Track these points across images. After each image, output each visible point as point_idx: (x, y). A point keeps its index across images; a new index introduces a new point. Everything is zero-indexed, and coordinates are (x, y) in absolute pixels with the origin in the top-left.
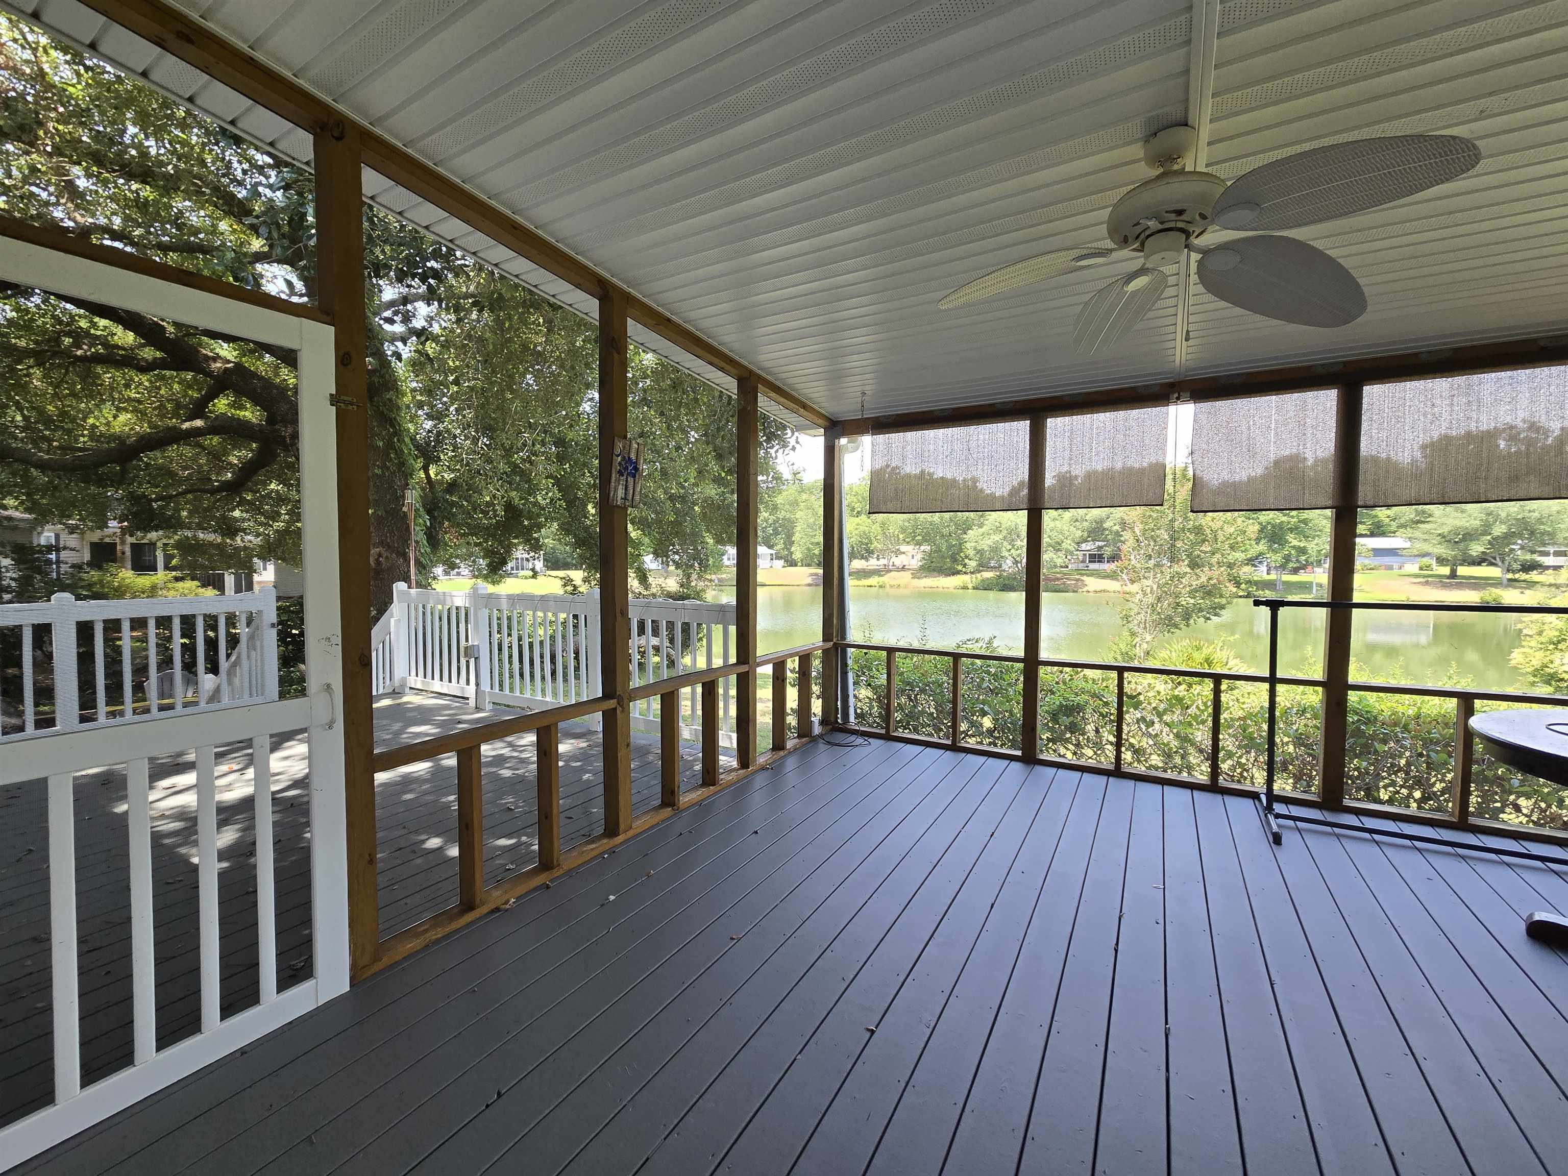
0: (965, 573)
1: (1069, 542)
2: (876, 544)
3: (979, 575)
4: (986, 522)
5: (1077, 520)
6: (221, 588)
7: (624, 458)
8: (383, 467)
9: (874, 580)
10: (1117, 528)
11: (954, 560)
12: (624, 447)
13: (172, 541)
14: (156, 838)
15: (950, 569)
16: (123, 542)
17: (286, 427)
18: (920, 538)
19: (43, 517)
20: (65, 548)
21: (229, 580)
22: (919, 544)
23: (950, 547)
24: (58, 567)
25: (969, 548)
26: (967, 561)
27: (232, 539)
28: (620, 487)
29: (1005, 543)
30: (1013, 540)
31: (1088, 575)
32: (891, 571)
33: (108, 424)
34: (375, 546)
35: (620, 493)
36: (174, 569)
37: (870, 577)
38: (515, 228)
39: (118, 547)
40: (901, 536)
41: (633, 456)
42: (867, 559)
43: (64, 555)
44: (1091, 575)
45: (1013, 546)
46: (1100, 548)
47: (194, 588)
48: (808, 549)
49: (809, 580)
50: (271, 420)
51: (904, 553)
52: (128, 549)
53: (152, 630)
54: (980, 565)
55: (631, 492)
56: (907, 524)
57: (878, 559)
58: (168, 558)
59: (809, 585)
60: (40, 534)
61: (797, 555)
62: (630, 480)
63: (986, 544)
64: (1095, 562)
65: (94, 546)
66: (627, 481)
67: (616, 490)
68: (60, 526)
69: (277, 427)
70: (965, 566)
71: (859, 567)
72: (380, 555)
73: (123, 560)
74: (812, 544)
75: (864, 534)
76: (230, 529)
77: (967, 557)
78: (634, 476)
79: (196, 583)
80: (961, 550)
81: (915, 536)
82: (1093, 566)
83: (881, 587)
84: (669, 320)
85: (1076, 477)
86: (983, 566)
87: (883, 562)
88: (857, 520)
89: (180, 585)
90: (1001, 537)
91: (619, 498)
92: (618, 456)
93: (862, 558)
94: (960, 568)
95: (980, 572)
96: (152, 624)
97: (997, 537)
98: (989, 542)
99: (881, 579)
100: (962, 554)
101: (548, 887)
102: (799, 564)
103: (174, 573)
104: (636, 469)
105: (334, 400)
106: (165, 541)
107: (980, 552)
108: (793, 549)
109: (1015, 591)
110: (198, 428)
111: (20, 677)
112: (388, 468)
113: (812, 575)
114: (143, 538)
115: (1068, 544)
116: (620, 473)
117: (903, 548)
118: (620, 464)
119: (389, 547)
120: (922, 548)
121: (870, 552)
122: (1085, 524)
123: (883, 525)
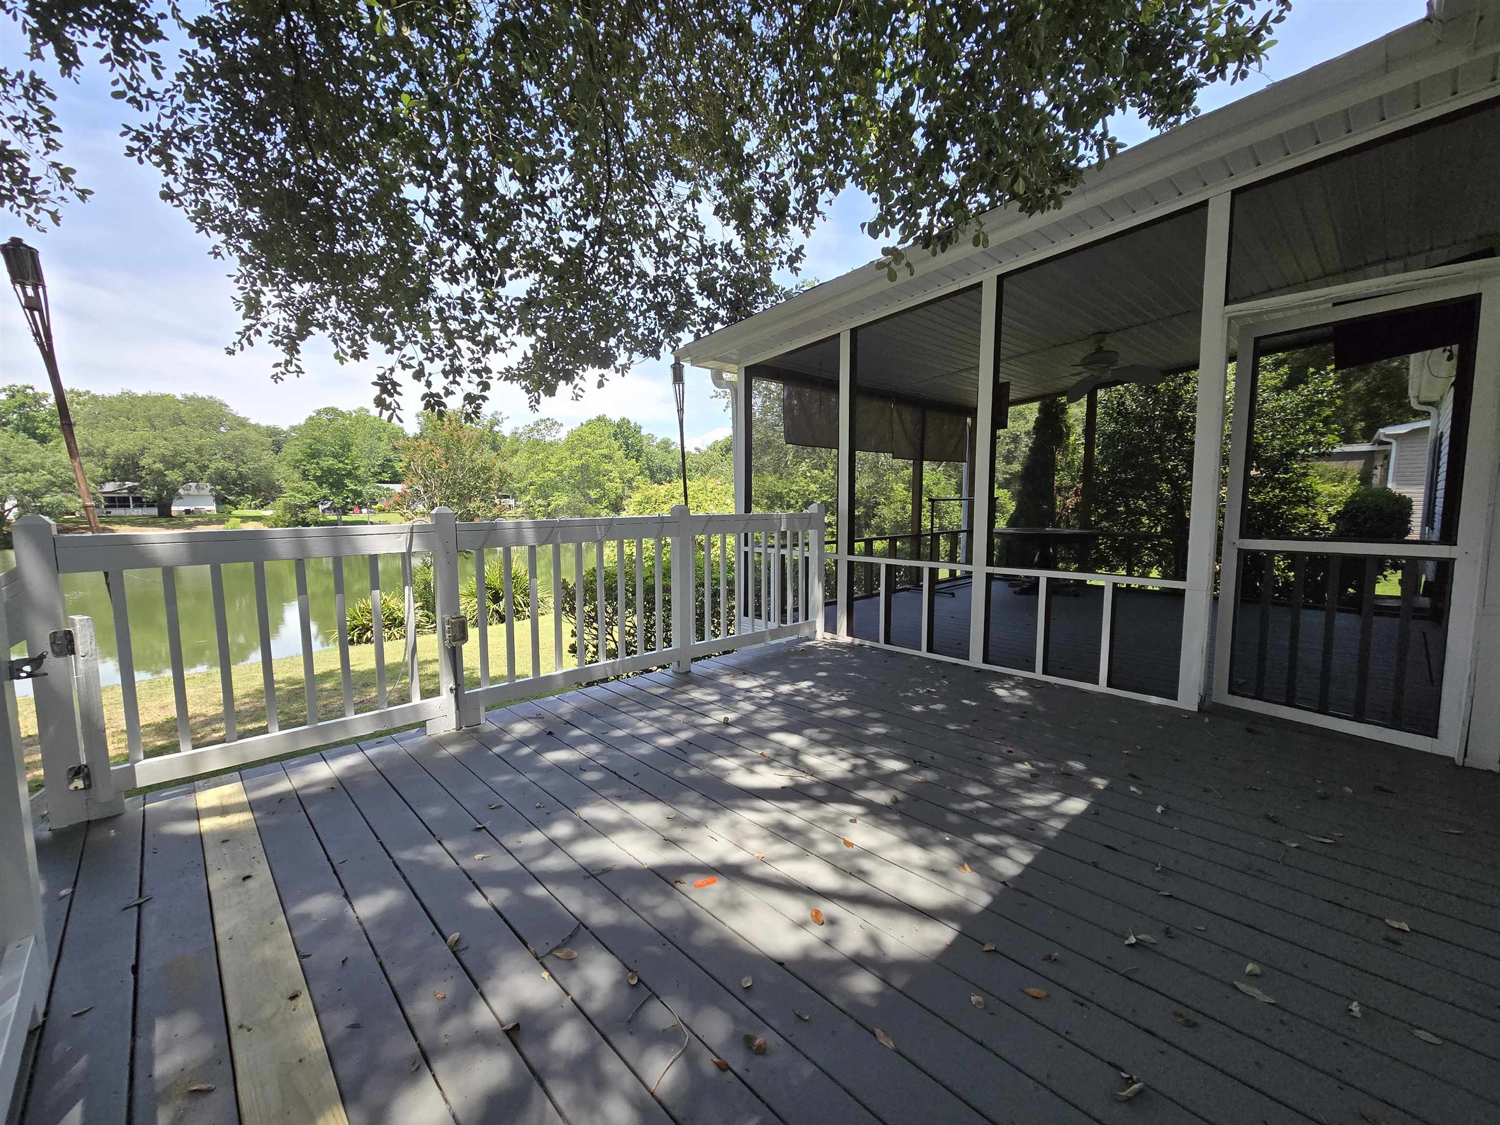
46: (129, 490)
64: (119, 507)
82: (115, 512)
122: (109, 461)
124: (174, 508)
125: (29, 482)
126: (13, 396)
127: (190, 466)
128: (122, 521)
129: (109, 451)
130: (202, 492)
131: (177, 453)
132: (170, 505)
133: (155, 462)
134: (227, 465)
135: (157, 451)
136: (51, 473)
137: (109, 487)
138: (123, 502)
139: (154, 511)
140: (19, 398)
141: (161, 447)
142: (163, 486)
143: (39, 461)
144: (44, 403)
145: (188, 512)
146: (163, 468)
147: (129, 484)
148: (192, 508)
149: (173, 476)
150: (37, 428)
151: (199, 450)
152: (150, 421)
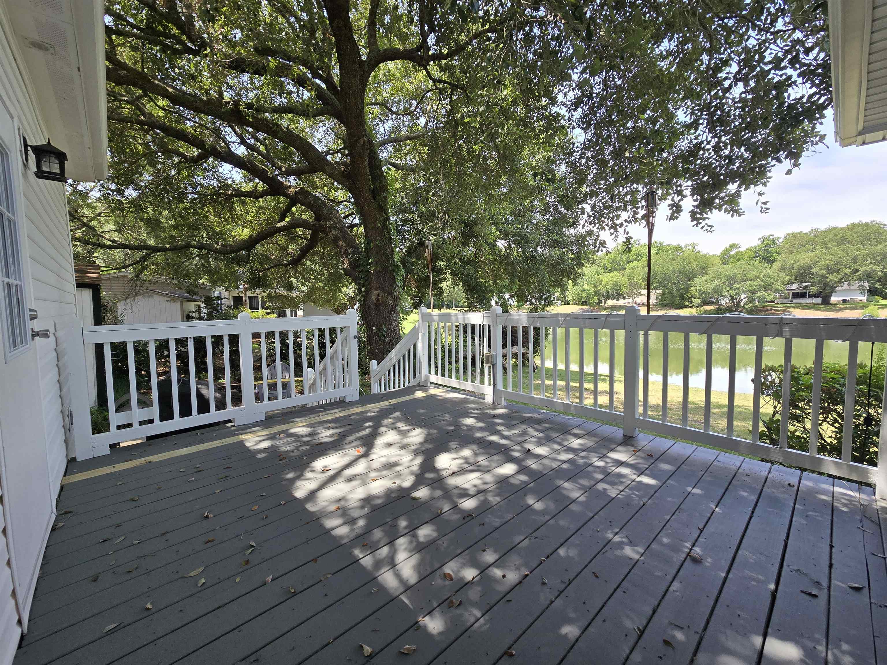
0: (691, 307)
1: (779, 284)
2: (624, 289)
3: (702, 308)
4: (709, 272)
5: (786, 268)
8: (382, 240)
10: (824, 272)
11: (682, 298)
13: (266, 295)
15: (679, 304)
16: (246, 295)
17: (326, 222)
18: (657, 284)
19: (214, 283)
20: (224, 298)
22: (656, 288)
24: (222, 307)
25: (695, 290)
26: (693, 299)
27: (291, 292)
31: (794, 308)
33: (239, 235)
34: (376, 289)
36: (267, 308)
39: (244, 298)
42: (618, 299)
43: (223, 302)
44: (797, 307)
45: (731, 288)
46: (805, 288)
47: (275, 318)
48: (578, 294)
50: (318, 218)
52: (248, 299)
53: (263, 339)
54: (702, 302)
57: (624, 299)
58: (264, 303)
60: (214, 292)
61: (569, 298)
63: (710, 287)
64: (797, 298)
65: (234, 298)
68: (222, 288)
69: (321, 222)
70: (691, 302)
71: (612, 304)
72: (378, 295)
74: (581, 290)
75: (616, 284)
77: (692, 297)
79: (275, 315)
80: (688, 291)
82: (795, 301)
85: (778, 239)
86: (705, 302)
87: (628, 301)
89: (269, 316)
93: (615, 298)
94: (687, 303)
95: (703, 306)
96: (263, 336)
97: (719, 282)
98: (712, 286)
100: (689, 295)
102: (571, 303)
103: (266, 311)
106: (263, 294)
107: (702, 293)
108: (567, 294)
113: (579, 310)
114: (254, 293)
115: (778, 285)
119: (383, 290)
120: (658, 291)
121: (620, 295)
122: (794, 271)
123: (630, 277)
124: (832, 299)
125: (751, 286)
126: (763, 241)
127: (846, 270)
128: (797, 306)
129: (795, 266)
130: (852, 288)
131: (838, 263)
132: (830, 296)
133: (821, 269)
134: (874, 267)
135: (824, 263)
136: (762, 281)
137: (794, 286)
138: (803, 295)
139: (819, 300)
140: (766, 242)
141: (828, 259)
142: (826, 284)
143: (758, 274)
144: (777, 242)
145: (844, 301)
146: (826, 273)
147: (804, 284)
148: (848, 298)
149: (832, 278)
150: (771, 256)
151: (855, 260)
152: (825, 245)
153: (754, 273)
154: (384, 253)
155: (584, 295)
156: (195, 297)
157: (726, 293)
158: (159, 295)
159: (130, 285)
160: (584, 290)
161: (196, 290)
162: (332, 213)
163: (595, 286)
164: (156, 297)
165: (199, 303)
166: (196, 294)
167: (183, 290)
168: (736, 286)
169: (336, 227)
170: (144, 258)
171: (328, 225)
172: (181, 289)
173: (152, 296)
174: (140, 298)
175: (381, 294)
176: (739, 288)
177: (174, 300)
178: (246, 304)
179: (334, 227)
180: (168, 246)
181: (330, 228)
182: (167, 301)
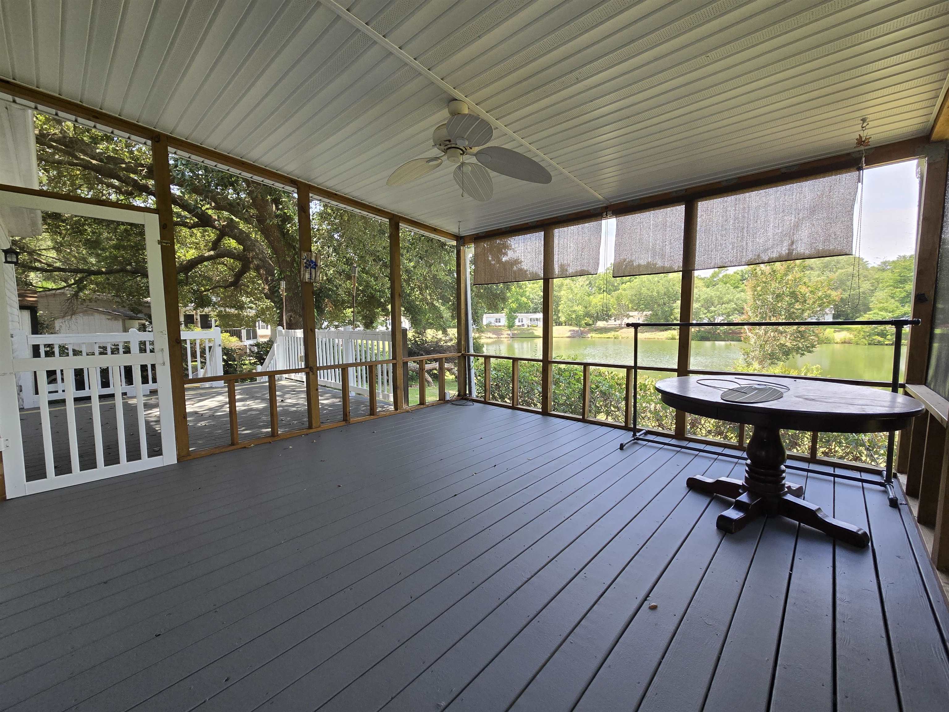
2: (613, 311)
6: (240, 337)
7: (308, 260)
8: (291, 271)
9: (611, 334)
11: (666, 320)
12: (308, 255)
14: (147, 423)
16: (196, 314)
17: (249, 253)
18: (643, 306)
21: (244, 333)
22: (643, 311)
23: (664, 312)
27: (242, 312)
28: (307, 273)
29: (702, 309)
30: (708, 307)
32: (623, 328)
34: (289, 312)
35: (307, 276)
36: (219, 327)
37: (609, 332)
38: (244, 164)
39: (195, 317)
40: (630, 306)
41: (313, 259)
42: (607, 321)
45: (708, 311)
47: (227, 337)
48: (568, 314)
49: (569, 334)
50: (245, 249)
51: (632, 316)
52: (199, 318)
55: (314, 276)
56: (634, 298)
57: (615, 321)
58: (216, 322)
59: (569, 337)
62: (313, 270)
65: (185, 316)
66: (311, 271)
67: (304, 275)
71: (602, 326)
72: (291, 316)
73: (197, 323)
74: (571, 312)
75: (605, 305)
76: (241, 307)
78: (315, 268)
81: (640, 306)
83: (615, 338)
84: (336, 194)
87: (618, 322)
88: (601, 296)
90: (700, 304)
91: (307, 279)
92: (304, 259)
93: (604, 320)
97: (697, 305)
99: (616, 333)
100: (672, 317)
101: (270, 443)
102: (564, 324)
104: (316, 265)
105: (160, 242)
106: (213, 313)
109: (710, 341)
110: (211, 255)
111: (147, 375)
112: (293, 272)
113: (570, 331)
114: (203, 311)
116: (307, 267)
117: (631, 314)
118: (306, 263)
120: (645, 313)
121: (610, 317)
123: (618, 299)
136: (735, 304)
143: (732, 298)
153: (729, 296)
154: (295, 281)
155: (574, 316)
156: (139, 315)
157: (703, 316)
158: (100, 313)
159: (67, 304)
160: (574, 311)
161: (140, 308)
162: (255, 245)
163: (586, 307)
164: (97, 316)
165: (144, 322)
166: (140, 312)
167: (127, 309)
168: (713, 308)
169: (258, 258)
170: (81, 280)
171: (251, 255)
172: (124, 307)
173: (92, 315)
174: (77, 316)
175: (293, 316)
176: (715, 311)
177: (116, 318)
178: (197, 322)
179: (256, 258)
180: (104, 270)
181: (252, 258)
182: (109, 319)
